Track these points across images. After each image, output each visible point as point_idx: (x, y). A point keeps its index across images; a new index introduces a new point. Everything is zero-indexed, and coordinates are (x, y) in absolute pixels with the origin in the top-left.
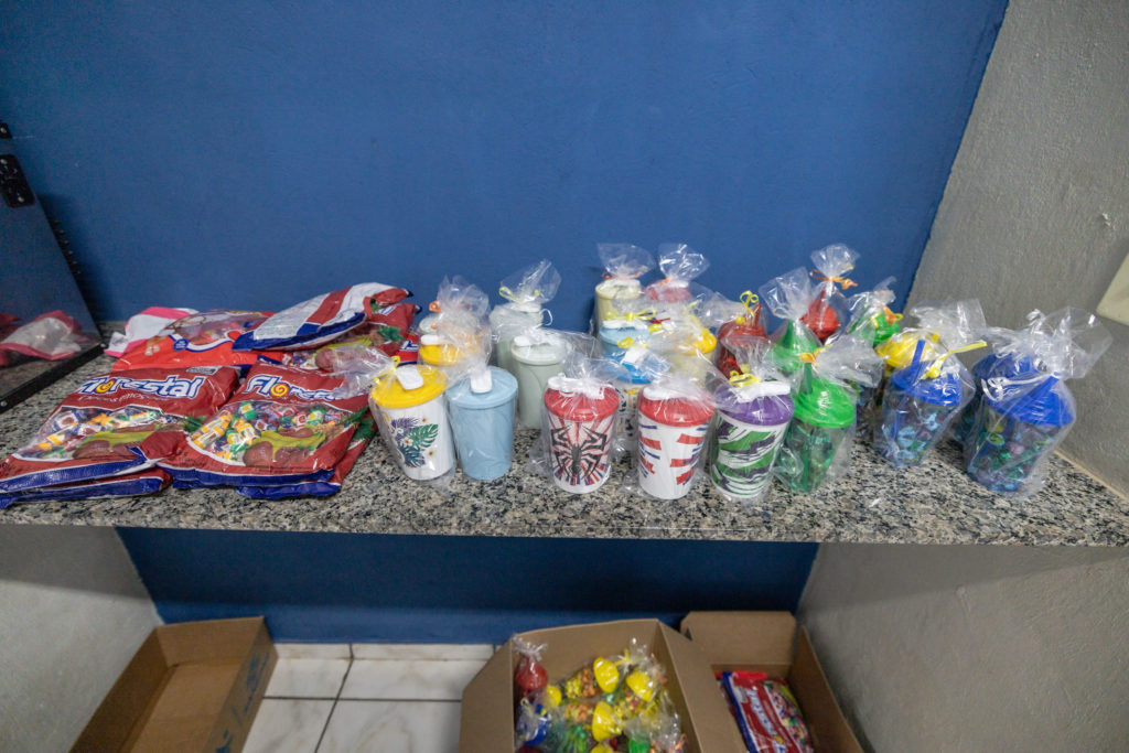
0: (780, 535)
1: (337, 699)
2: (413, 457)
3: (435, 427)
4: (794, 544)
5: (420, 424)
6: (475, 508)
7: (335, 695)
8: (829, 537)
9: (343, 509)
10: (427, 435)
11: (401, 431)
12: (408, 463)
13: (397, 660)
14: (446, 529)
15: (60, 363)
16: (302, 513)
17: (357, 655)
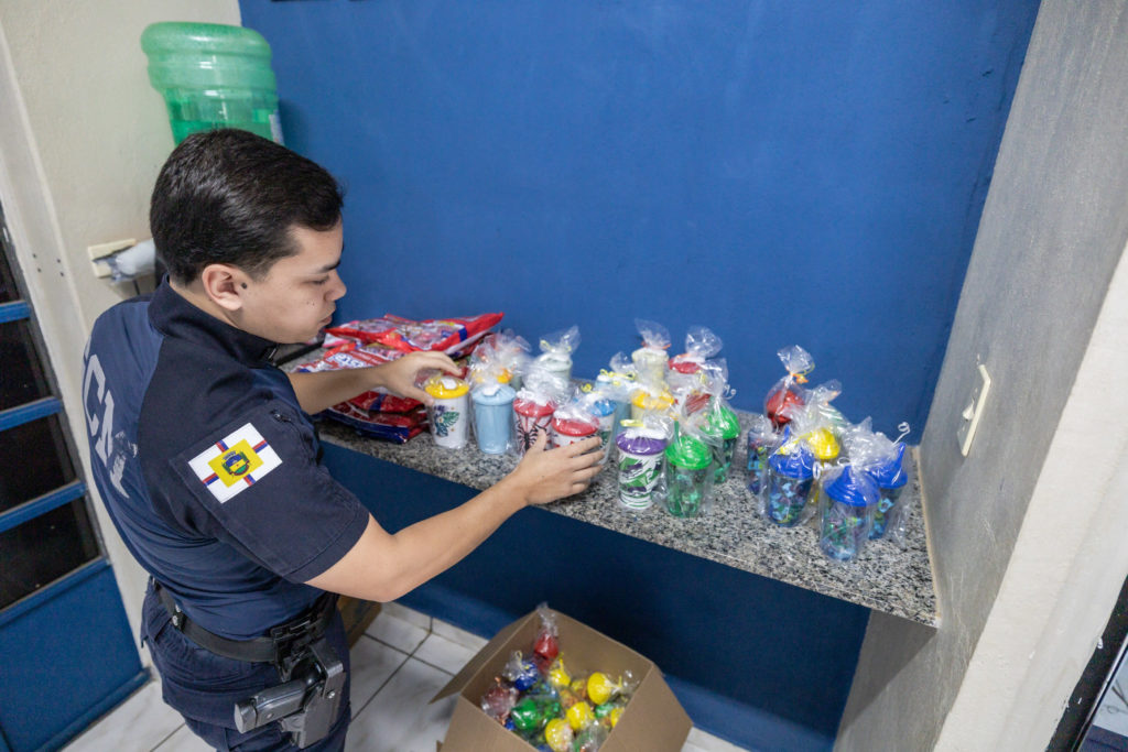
0: (634, 532)
1: (411, 656)
2: (443, 431)
3: (458, 414)
4: (643, 541)
5: (449, 410)
6: (467, 469)
7: (410, 651)
8: (666, 542)
9: (402, 452)
10: (452, 417)
11: (438, 413)
12: (438, 434)
13: (463, 645)
14: (446, 475)
15: (301, 347)
16: (382, 448)
17: (435, 629)
